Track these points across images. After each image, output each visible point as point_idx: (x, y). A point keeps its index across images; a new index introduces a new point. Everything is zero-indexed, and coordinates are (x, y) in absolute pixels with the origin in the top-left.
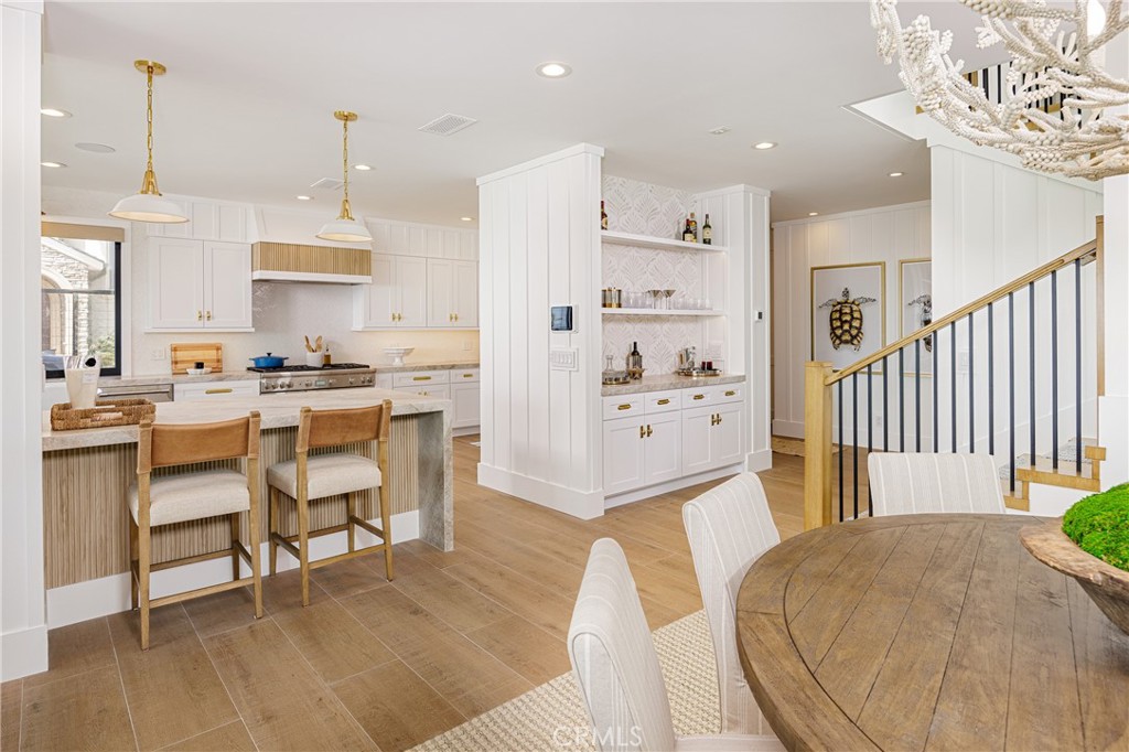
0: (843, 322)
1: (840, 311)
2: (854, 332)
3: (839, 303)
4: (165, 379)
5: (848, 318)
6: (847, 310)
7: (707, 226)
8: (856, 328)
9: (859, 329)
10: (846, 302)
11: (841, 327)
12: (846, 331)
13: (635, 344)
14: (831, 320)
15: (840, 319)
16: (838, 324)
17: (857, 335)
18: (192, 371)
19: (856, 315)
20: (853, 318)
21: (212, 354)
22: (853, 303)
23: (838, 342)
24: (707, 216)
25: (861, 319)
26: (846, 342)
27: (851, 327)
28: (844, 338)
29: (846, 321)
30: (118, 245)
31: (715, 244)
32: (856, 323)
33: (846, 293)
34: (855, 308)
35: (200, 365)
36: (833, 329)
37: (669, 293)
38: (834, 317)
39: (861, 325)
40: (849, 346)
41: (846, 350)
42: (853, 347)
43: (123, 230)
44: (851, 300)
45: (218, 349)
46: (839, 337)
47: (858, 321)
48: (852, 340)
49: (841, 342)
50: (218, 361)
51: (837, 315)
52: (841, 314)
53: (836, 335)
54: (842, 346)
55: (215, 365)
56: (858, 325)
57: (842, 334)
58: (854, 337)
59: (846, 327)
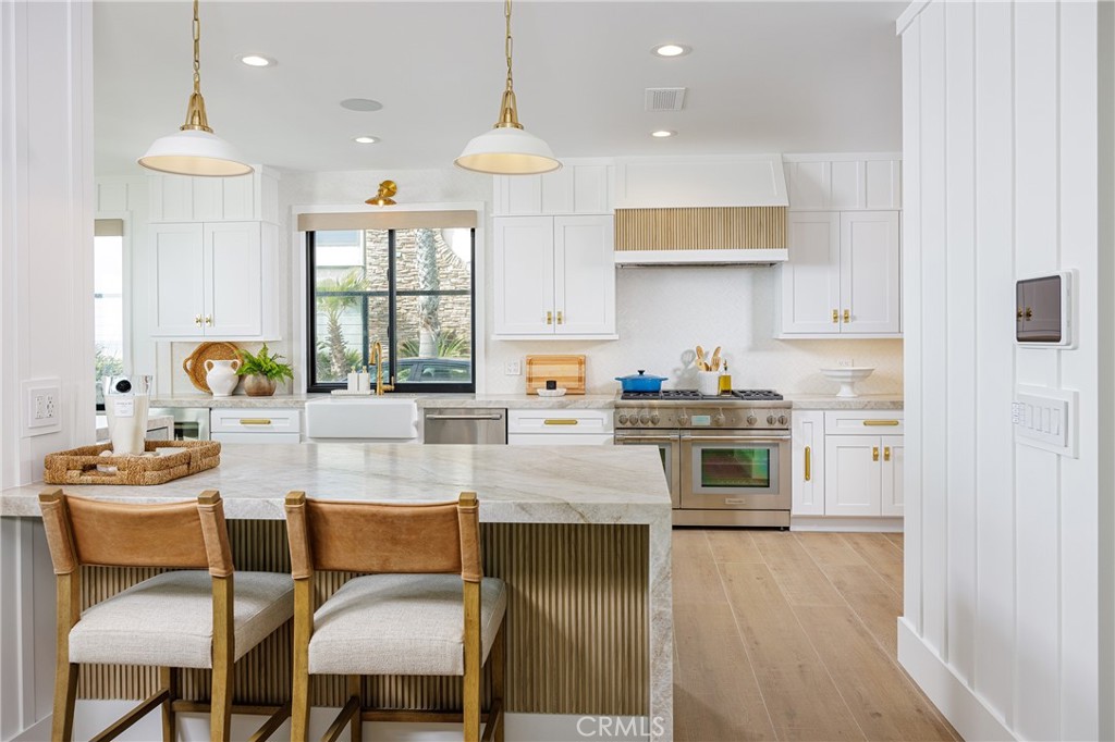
4: (497, 402)
18: (543, 391)
21: (572, 370)
30: (473, 230)
35: (551, 385)
43: (475, 212)
45: (581, 362)
50: (580, 379)
55: (574, 384)
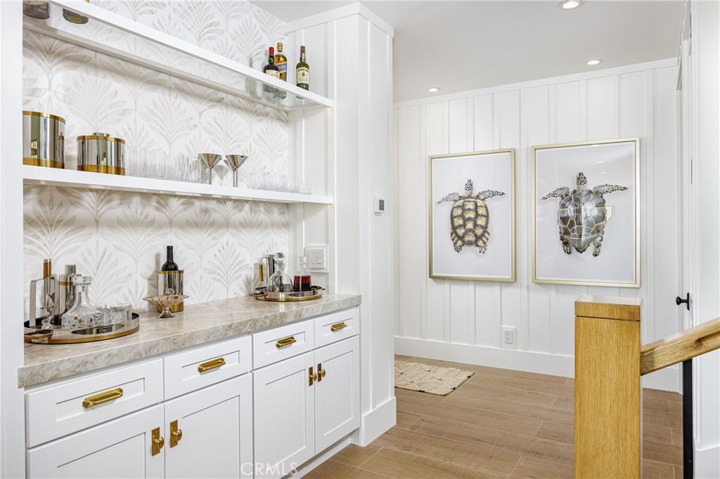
0: (466, 220)
1: (462, 207)
2: (479, 231)
3: (461, 198)
5: (472, 215)
6: (471, 206)
7: (302, 64)
8: (482, 227)
9: (485, 228)
10: (469, 197)
11: (464, 225)
12: (470, 230)
13: (170, 249)
14: (452, 218)
15: (462, 216)
16: (461, 222)
17: (483, 235)
19: (481, 211)
20: (477, 215)
22: (478, 197)
23: (460, 243)
24: (303, 50)
25: (487, 217)
26: (470, 243)
27: (475, 225)
28: (467, 239)
29: (469, 219)
31: (314, 91)
32: (481, 221)
33: (470, 186)
34: (480, 203)
36: (454, 228)
37: (235, 161)
38: (455, 214)
39: (487, 223)
40: (473, 248)
41: (470, 253)
42: (478, 248)
44: (475, 193)
46: (461, 238)
47: (484, 219)
48: (476, 241)
49: (464, 243)
51: (459, 212)
52: (464, 210)
53: (457, 235)
54: (464, 248)
56: (483, 224)
57: (465, 234)
58: (478, 238)
59: (470, 225)
